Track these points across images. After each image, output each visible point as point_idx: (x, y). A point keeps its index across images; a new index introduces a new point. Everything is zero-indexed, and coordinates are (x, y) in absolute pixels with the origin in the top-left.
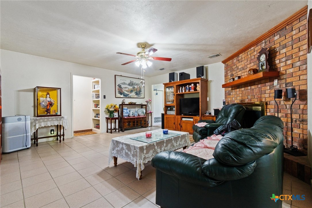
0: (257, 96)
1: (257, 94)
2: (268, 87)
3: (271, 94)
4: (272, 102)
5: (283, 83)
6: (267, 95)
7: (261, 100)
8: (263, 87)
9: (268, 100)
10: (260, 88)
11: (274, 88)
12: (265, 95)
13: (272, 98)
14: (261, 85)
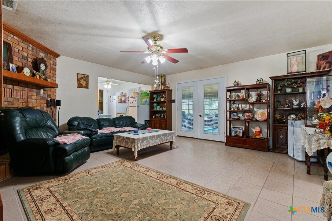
0: (23, 100)
1: (23, 98)
2: (35, 94)
3: (37, 100)
4: (38, 107)
5: (46, 94)
6: (34, 101)
7: (27, 105)
8: (30, 92)
9: (35, 106)
10: (27, 92)
11: (39, 96)
12: (32, 100)
13: (38, 104)
14: (28, 89)
